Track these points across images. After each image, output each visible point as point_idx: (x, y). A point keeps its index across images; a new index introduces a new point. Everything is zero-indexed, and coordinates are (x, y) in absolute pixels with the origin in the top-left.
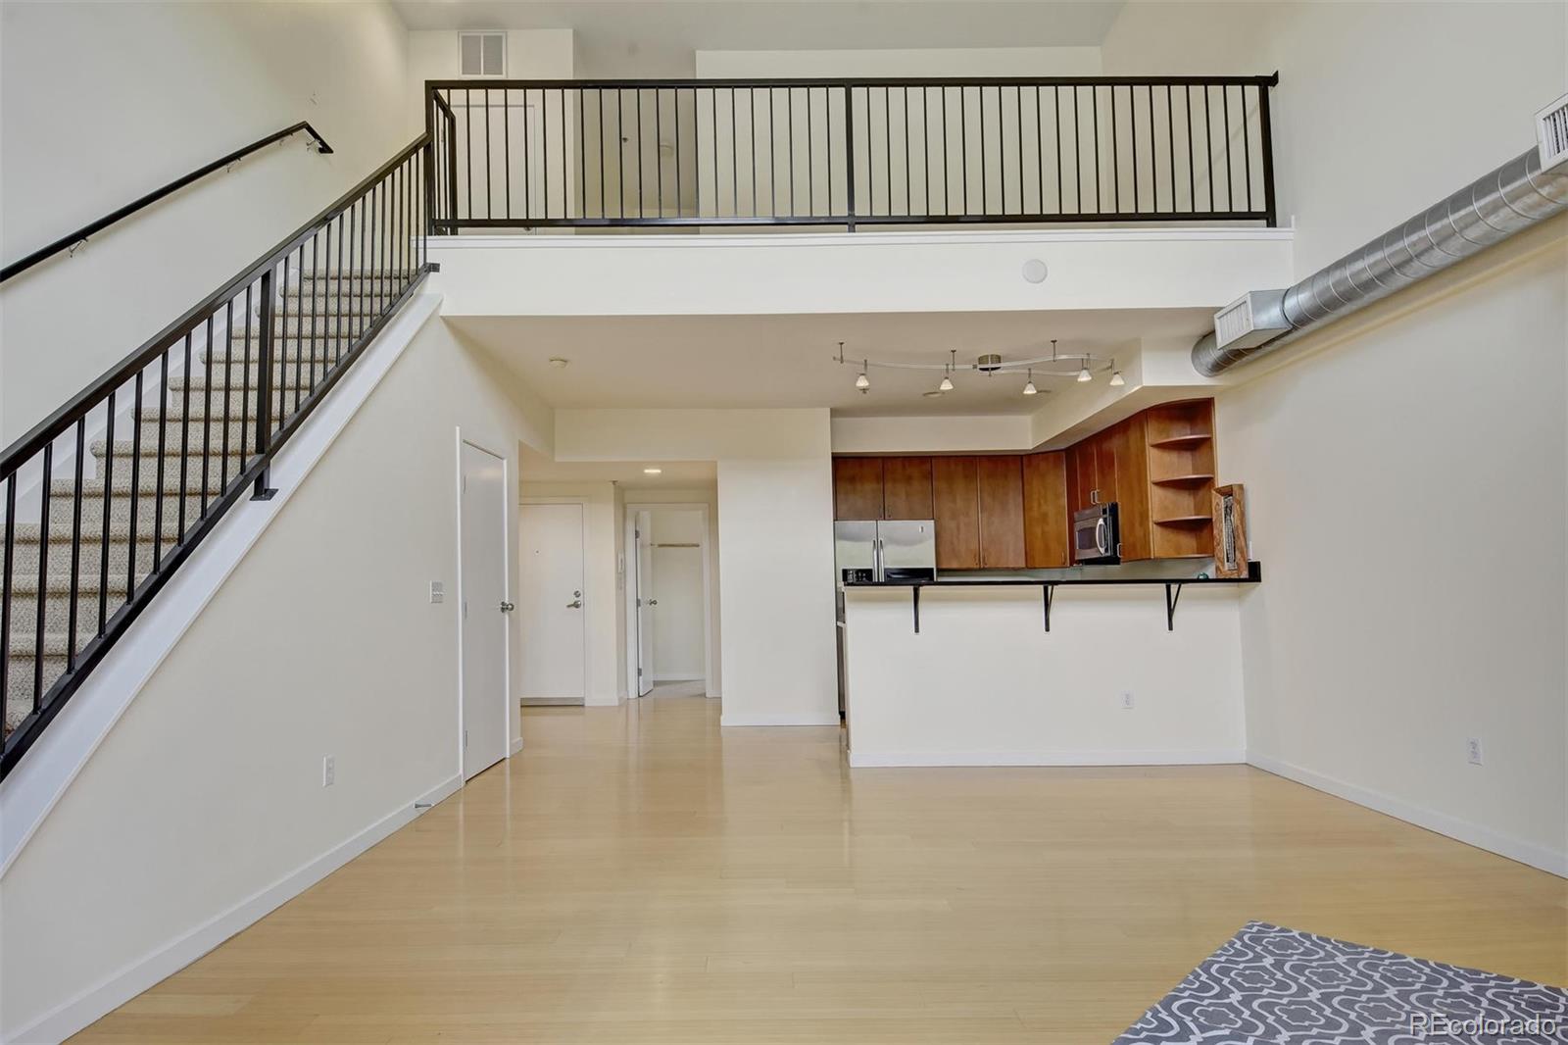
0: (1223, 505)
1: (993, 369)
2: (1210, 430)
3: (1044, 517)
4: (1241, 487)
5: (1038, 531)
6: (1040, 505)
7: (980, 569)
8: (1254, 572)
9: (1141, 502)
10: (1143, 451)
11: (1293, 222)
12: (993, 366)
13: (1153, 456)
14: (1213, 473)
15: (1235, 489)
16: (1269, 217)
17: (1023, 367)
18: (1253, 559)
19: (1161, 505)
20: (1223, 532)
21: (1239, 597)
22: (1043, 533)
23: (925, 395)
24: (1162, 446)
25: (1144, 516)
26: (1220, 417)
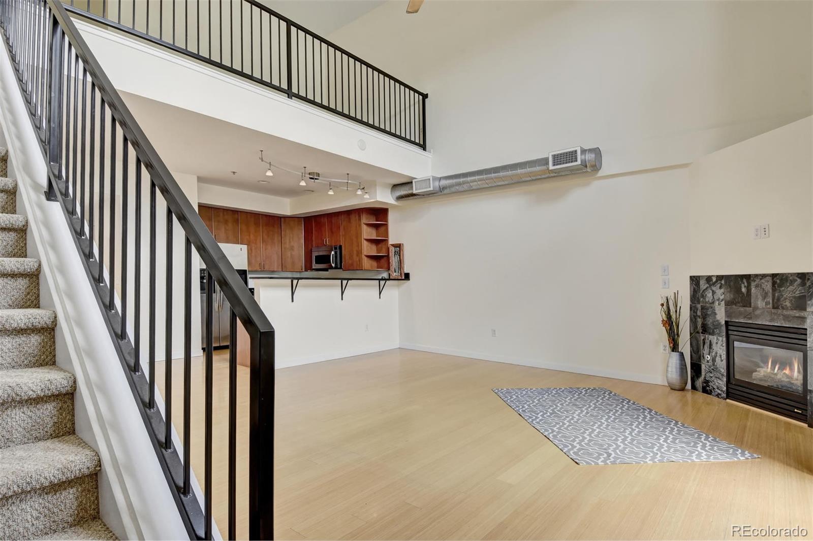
0: (393, 251)
1: (316, 179)
2: (386, 221)
3: (292, 248)
4: (403, 244)
5: (289, 254)
6: (290, 242)
7: (261, 271)
8: (407, 277)
9: (358, 246)
10: (360, 225)
11: (432, 152)
12: (316, 177)
13: (364, 228)
14: (387, 237)
15: (401, 245)
16: (423, 147)
17: (328, 181)
18: (406, 272)
19: (368, 249)
20: (394, 261)
21: (398, 286)
22: (291, 255)
23: (259, 181)
24: (369, 225)
25: (359, 252)
26: (392, 217)
